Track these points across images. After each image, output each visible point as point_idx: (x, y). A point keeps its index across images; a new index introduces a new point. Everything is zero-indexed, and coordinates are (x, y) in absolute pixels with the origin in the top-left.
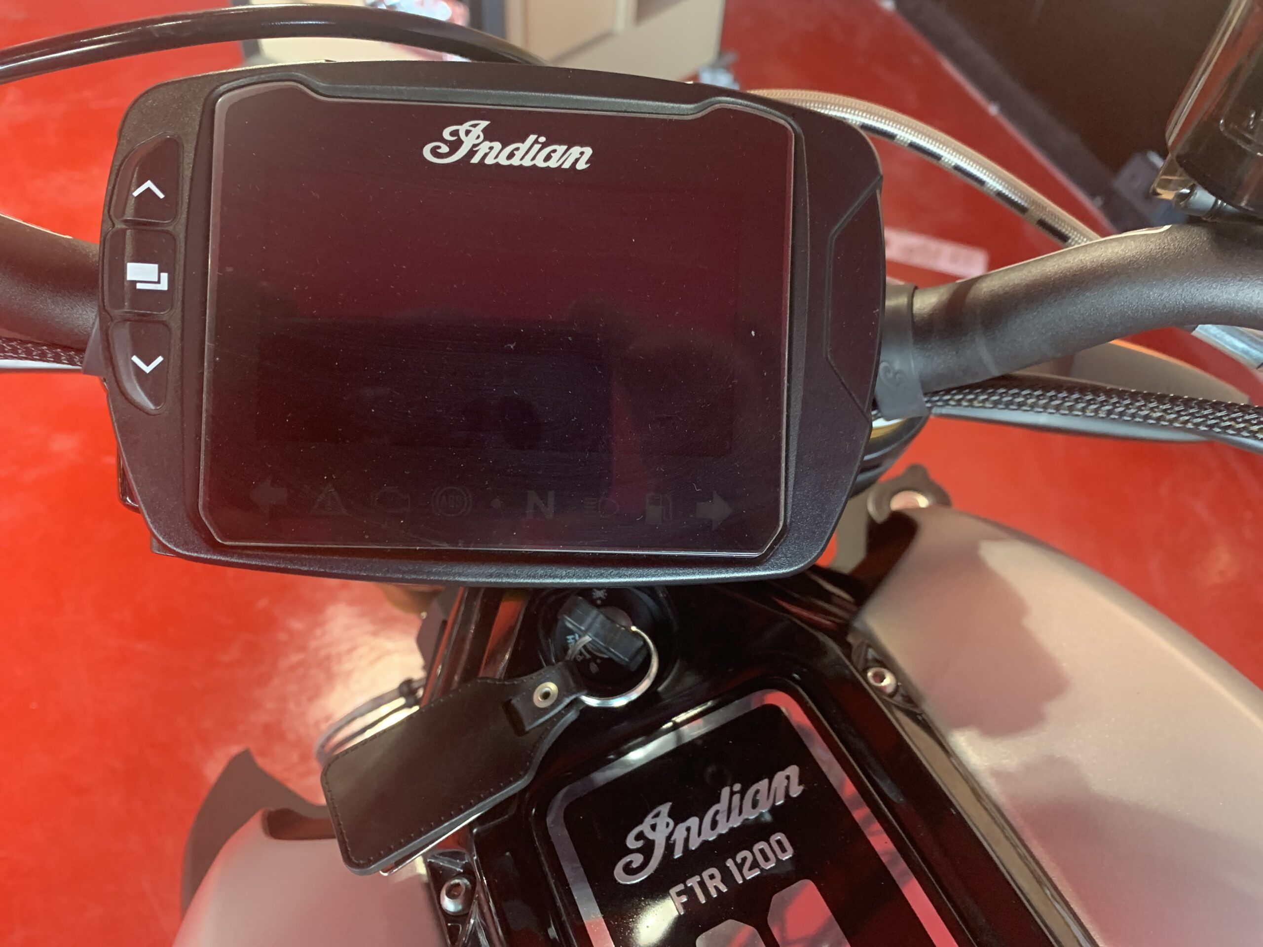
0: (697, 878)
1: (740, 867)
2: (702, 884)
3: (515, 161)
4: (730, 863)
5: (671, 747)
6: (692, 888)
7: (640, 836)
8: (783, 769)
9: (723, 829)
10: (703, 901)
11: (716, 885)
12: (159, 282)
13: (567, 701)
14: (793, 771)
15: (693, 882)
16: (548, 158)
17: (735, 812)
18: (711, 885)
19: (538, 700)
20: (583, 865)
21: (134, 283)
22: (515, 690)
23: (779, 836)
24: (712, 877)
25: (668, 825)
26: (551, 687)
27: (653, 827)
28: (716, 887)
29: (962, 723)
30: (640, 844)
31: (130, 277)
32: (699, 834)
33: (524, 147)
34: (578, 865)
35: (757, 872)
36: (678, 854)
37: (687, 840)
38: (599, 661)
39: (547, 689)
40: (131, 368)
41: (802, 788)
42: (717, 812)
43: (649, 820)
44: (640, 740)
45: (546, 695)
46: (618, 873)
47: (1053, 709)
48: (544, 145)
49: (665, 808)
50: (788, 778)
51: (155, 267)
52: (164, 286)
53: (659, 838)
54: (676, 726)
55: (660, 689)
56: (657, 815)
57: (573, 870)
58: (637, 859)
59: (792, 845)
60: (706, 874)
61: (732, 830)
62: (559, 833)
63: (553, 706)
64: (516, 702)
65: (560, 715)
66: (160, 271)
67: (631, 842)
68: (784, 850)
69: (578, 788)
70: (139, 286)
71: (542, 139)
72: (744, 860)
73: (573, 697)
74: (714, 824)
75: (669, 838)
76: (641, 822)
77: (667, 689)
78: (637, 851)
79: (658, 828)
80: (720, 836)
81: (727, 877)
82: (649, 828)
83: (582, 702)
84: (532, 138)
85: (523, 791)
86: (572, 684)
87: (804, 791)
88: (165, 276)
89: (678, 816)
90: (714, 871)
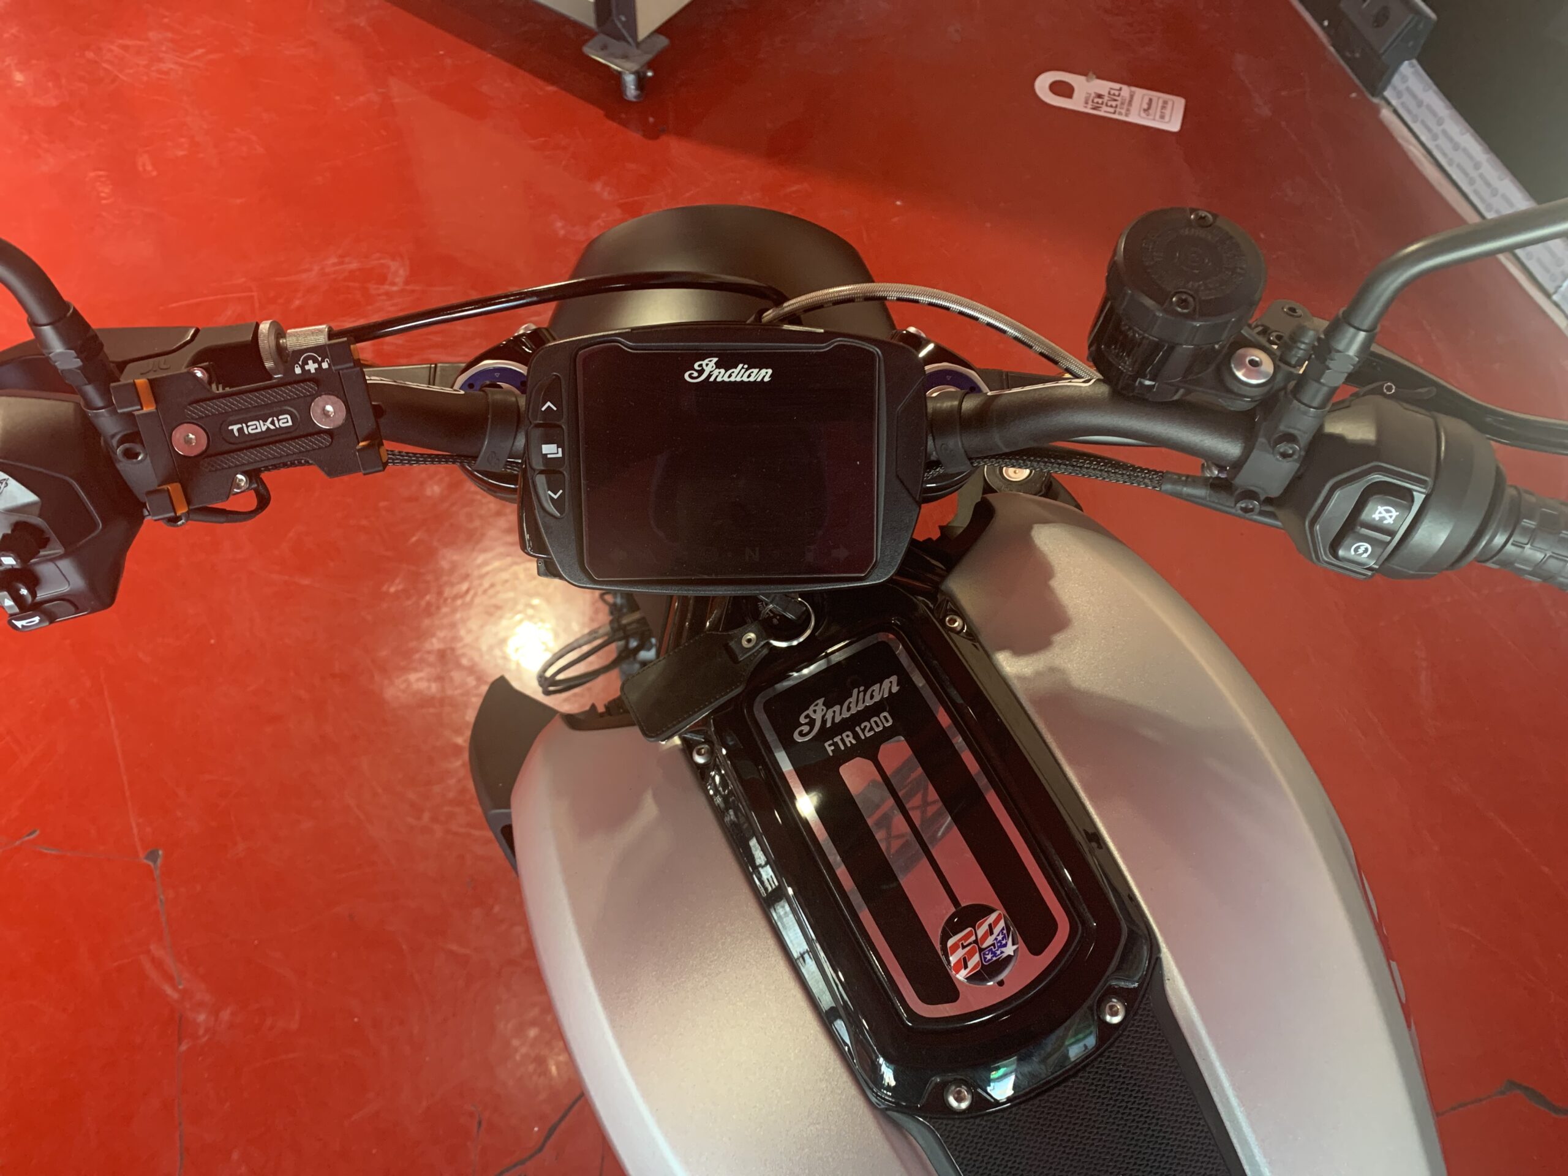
0: (840, 737)
1: (863, 730)
2: (842, 740)
3: (732, 379)
4: (857, 729)
5: (824, 667)
6: (837, 742)
7: (807, 716)
8: (888, 678)
9: (853, 711)
10: (842, 748)
11: (850, 740)
12: (558, 453)
13: (762, 643)
14: (894, 679)
15: (837, 739)
16: (749, 376)
17: (861, 702)
18: (847, 740)
19: (745, 643)
20: (776, 733)
21: (546, 454)
22: (731, 638)
23: (886, 714)
24: (848, 736)
25: (823, 710)
26: (752, 636)
27: (815, 711)
28: (850, 742)
29: (1002, 648)
30: (807, 720)
31: (544, 452)
32: (841, 714)
33: (736, 371)
34: (774, 733)
35: (872, 733)
36: (829, 725)
37: (833, 718)
38: (778, 617)
39: (749, 637)
40: (548, 497)
41: (898, 688)
42: (850, 703)
43: (812, 708)
44: (805, 664)
45: (749, 641)
46: (796, 736)
47: (1058, 638)
48: (747, 370)
49: (821, 701)
50: (891, 682)
51: (555, 445)
52: (560, 455)
53: (818, 717)
54: (827, 655)
55: (817, 634)
56: (816, 705)
57: (771, 737)
58: (806, 729)
59: (892, 719)
60: (844, 735)
61: (858, 711)
62: (762, 718)
63: (754, 647)
64: (732, 644)
65: (758, 652)
66: (558, 447)
67: (802, 720)
68: (887, 721)
69: (769, 693)
70: (549, 456)
71: (746, 366)
72: (866, 727)
73: (765, 642)
74: (849, 709)
75: (823, 717)
76: (807, 709)
77: (821, 634)
78: (806, 724)
79: (817, 712)
80: (852, 715)
81: (856, 736)
82: (812, 712)
83: (771, 644)
84: (740, 366)
85: (739, 695)
86: (764, 634)
87: (899, 690)
88: (560, 450)
89: (828, 705)
90: (849, 733)
